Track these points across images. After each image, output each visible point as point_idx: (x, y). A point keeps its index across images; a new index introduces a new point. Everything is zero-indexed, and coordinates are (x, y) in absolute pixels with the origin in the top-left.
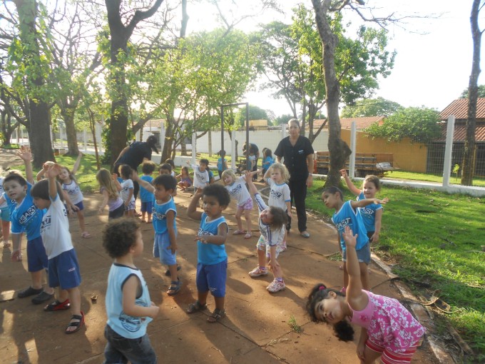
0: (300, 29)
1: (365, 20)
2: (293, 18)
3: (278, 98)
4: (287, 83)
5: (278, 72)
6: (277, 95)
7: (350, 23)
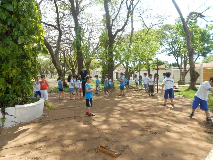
0: (178, 28)
1: (208, 22)
2: (175, 23)
3: (170, 55)
4: (174, 49)
5: (170, 44)
6: (169, 55)
7: (201, 23)
